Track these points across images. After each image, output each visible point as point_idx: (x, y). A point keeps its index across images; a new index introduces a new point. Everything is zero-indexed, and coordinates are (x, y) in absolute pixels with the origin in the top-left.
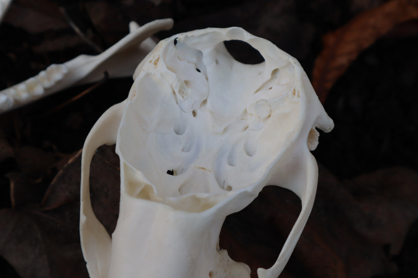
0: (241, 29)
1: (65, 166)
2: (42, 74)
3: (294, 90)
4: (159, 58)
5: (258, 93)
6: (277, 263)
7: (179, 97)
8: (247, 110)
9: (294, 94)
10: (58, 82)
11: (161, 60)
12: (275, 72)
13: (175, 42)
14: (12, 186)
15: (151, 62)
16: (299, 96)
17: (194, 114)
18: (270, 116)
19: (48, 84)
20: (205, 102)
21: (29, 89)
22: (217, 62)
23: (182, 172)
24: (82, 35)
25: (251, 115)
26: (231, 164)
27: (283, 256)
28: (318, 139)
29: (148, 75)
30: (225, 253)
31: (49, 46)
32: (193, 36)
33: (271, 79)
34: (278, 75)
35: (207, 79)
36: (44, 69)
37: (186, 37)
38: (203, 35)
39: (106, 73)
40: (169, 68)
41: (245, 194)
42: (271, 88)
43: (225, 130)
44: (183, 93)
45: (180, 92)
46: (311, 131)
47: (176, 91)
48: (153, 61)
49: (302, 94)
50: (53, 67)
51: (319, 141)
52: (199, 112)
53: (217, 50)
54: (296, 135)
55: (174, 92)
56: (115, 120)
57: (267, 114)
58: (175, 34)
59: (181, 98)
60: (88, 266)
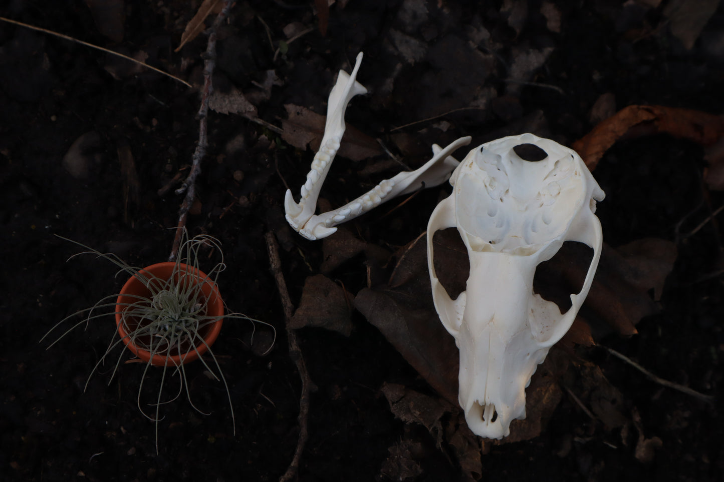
0: (530, 134)
1: (407, 251)
2: (377, 187)
3: (576, 172)
4: (472, 163)
5: (546, 180)
6: (583, 290)
7: (490, 188)
8: (540, 192)
9: (576, 174)
10: (389, 193)
11: (474, 163)
12: (557, 163)
13: (482, 149)
14: (369, 270)
15: (466, 166)
16: (580, 175)
17: (501, 200)
18: (559, 193)
19: (383, 194)
20: (507, 191)
21: (371, 199)
22: (511, 162)
23: (499, 242)
24: (395, 158)
25: (544, 195)
26: (534, 231)
27: (586, 284)
28: (595, 206)
29: (466, 175)
30: (539, 296)
31: (370, 170)
32: (495, 144)
33: (554, 169)
34: (559, 165)
35: (506, 174)
36: (378, 183)
37: (490, 145)
38: (502, 143)
39: (423, 183)
40: (481, 169)
41: (556, 242)
42: (555, 175)
43: (527, 209)
44: (492, 186)
45: (490, 185)
46: (591, 201)
47: (487, 185)
48: (469, 164)
49: (582, 174)
50: (384, 181)
51: (596, 207)
52: (504, 198)
53: (510, 154)
54: (582, 201)
55: (486, 186)
56: (445, 210)
57: (557, 192)
58: (482, 144)
59: (492, 190)
60: (440, 317)
